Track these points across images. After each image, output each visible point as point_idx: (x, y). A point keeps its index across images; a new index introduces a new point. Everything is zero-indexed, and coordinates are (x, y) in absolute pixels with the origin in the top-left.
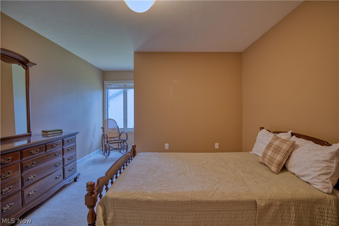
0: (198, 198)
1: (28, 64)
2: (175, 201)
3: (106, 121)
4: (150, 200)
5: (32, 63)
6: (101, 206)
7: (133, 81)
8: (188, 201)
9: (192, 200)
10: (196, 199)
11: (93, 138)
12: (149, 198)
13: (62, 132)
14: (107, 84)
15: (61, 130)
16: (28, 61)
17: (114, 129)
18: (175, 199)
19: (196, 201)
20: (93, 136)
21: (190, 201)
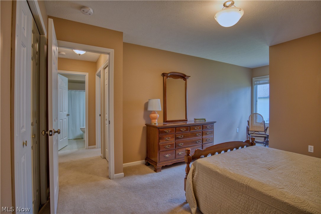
0: (253, 185)
1: (186, 77)
2: (234, 180)
3: (253, 114)
4: (217, 172)
5: (188, 76)
6: (194, 165)
7: (269, 76)
8: (243, 184)
9: (247, 185)
10: (251, 186)
11: (239, 129)
12: (218, 171)
13: (205, 121)
14: (255, 80)
15: (205, 119)
16: (185, 76)
17: (261, 123)
18: (234, 179)
19: (251, 187)
20: (239, 127)
21: (245, 185)
